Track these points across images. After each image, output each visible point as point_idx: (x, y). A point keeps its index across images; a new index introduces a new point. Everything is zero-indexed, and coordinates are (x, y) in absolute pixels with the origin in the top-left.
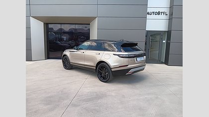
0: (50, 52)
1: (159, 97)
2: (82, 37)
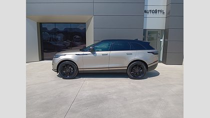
0: (44, 53)
1: (162, 98)
2: (78, 37)
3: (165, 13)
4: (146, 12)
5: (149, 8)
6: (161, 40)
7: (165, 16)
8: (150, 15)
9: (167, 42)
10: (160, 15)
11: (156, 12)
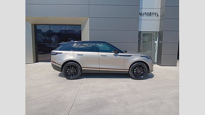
3: (159, 16)
4: (140, 14)
5: (143, 11)
6: (156, 42)
7: (159, 18)
8: (144, 17)
9: (162, 44)
10: (154, 17)
11: (150, 14)
